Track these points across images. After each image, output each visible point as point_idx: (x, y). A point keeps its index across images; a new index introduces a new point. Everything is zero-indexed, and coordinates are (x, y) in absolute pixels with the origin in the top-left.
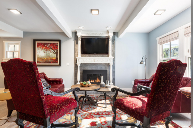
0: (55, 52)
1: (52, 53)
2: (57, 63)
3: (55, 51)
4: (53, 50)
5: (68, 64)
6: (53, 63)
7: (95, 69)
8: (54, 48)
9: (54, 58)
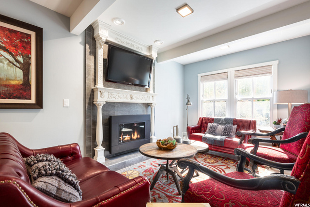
0: (17, 61)
1: (6, 62)
2: (30, 98)
3: (20, 59)
4: (10, 54)
5: (67, 102)
6: (9, 98)
7: (127, 114)
8: (15, 46)
9: (13, 83)
